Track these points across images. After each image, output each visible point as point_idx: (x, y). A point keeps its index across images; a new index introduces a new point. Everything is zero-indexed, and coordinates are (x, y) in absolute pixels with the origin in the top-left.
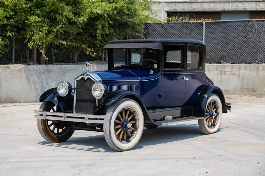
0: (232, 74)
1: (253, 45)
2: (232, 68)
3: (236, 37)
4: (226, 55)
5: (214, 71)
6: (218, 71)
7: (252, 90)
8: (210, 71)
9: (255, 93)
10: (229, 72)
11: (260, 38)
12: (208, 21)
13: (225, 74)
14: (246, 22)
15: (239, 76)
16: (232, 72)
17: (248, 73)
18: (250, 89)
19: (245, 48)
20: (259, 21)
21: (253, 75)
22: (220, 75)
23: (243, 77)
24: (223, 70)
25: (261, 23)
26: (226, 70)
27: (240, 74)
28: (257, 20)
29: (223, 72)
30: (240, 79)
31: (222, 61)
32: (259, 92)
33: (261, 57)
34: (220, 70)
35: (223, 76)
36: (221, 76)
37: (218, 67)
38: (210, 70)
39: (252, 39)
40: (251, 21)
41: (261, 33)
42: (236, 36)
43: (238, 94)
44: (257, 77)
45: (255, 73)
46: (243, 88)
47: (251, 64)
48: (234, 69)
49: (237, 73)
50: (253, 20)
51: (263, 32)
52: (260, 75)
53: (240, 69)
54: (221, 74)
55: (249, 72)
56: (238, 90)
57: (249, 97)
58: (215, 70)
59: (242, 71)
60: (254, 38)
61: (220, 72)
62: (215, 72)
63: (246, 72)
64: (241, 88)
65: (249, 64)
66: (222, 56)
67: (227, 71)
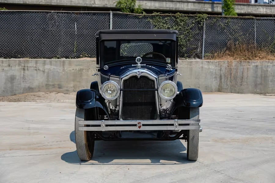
0: (36, 70)
1: (52, 38)
2: (36, 63)
3: (34, 30)
4: (23, 49)
5: (15, 66)
6: (21, 67)
7: (58, 86)
8: (11, 67)
9: (61, 89)
10: (33, 67)
11: (60, 31)
12: (2, 10)
13: (28, 70)
14: (44, 13)
15: (44, 72)
16: (36, 67)
17: (54, 69)
18: (56, 86)
19: (44, 42)
20: (58, 13)
21: (59, 71)
22: (22, 72)
23: (48, 73)
24: (26, 65)
25: (60, 15)
26: (30, 65)
27: (45, 70)
28: (56, 11)
29: (26, 68)
30: (45, 75)
31: (19, 56)
32: (65, 89)
33: (61, 51)
34: (23, 65)
35: (26, 72)
36: (24, 72)
37: (21, 62)
38: (11, 65)
39: (51, 32)
40: (50, 12)
41: (61, 25)
42: (33, 28)
43: (43, 92)
44: (63, 73)
45: (61, 68)
46: (48, 85)
47: (50, 59)
48: (38, 64)
49: (41, 69)
50: (52, 11)
51: (62, 25)
52: (66, 71)
53: (44, 64)
54: (24, 69)
55: (55, 67)
56: (43, 86)
57: (56, 94)
58: (17, 65)
59: (47, 67)
60: (54, 30)
61: (23, 68)
62: (17, 67)
63: (51, 68)
64: (46, 85)
65: (48, 58)
66: (19, 50)
67: (31, 67)
